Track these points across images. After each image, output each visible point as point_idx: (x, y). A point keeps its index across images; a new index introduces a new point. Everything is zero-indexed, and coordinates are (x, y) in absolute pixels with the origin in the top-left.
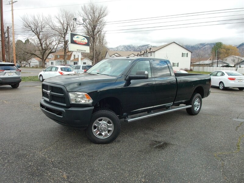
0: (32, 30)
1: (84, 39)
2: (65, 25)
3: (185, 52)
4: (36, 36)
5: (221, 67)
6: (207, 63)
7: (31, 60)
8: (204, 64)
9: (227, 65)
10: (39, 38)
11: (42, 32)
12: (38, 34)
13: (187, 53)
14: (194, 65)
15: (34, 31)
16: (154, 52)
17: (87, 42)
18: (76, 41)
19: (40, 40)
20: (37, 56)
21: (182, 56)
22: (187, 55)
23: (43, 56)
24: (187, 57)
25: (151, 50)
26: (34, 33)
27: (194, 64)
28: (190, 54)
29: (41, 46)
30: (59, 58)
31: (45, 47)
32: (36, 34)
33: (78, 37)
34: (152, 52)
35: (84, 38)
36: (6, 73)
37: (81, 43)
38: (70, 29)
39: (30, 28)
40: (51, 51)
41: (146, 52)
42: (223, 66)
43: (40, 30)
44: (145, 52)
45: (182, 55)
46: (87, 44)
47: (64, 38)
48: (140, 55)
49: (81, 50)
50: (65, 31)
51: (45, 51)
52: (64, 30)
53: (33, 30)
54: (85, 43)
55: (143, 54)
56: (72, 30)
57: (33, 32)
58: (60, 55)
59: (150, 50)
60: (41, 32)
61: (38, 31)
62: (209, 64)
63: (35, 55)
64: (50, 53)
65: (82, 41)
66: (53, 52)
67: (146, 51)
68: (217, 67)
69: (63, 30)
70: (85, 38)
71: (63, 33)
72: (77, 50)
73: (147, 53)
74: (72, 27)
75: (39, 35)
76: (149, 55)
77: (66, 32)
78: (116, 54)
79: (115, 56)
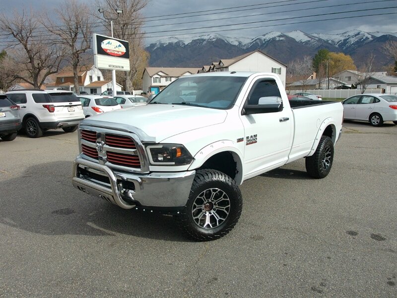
0: (12, 35)
1: (120, 46)
2: (73, 24)
3: (277, 66)
4: (21, 44)
5: (335, 88)
7: (13, 88)
8: (307, 86)
9: (343, 86)
10: (26, 48)
11: (32, 36)
12: (23, 41)
13: (280, 69)
14: (290, 87)
15: (17, 36)
16: (227, 67)
17: (125, 51)
18: (107, 50)
19: (28, 51)
20: (25, 80)
22: (280, 71)
23: (36, 79)
24: (280, 74)
25: (221, 64)
26: (18, 38)
27: (290, 85)
28: (284, 70)
29: (30, 62)
30: (63, 83)
31: (38, 64)
32: (20, 41)
33: (109, 43)
34: (223, 67)
35: (119, 43)
37: (116, 53)
39: (10, 30)
40: (49, 71)
42: (338, 88)
43: (28, 35)
44: (210, 67)
45: (272, 70)
46: (126, 56)
47: (72, 46)
49: (116, 67)
50: (73, 35)
51: (40, 70)
52: (71, 32)
53: (15, 33)
54: (122, 52)
56: (85, 31)
57: (15, 37)
58: (65, 78)
59: (219, 64)
60: (29, 37)
61: (24, 35)
62: (315, 85)
63: (21, 78)
64: (49, 73)
65: (117, 49)
66: (53, 73)
67: (212, 67)
68: (328, 89)
69: (68, 33)
70: (121, 44)
71: (70, 37)
72: (110, 66)
74: (85, 27)
75: (27, 42)
76: (219, 71)
77: (76, 35)
78: (161, 74)
79: (159, 77)
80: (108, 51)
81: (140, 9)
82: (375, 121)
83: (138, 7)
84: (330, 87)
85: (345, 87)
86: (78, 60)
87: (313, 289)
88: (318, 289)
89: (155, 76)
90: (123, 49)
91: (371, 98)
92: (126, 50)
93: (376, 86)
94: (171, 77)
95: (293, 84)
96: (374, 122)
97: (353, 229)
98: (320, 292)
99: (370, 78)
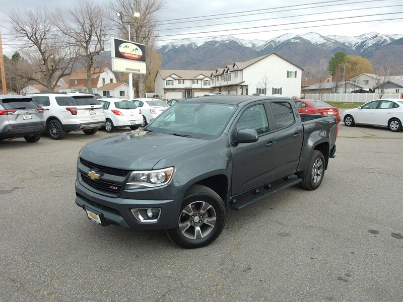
0: (27, 37)
1: (137, 49)
2: (87, 26)
3: (292, 69)
4: (35, 46)
5: (352, 92)
6: (328, 88)
7: (26, 89)
8: (324, 89)
9: (360, 90)
10: (40, 50)
11: (46, 39)
12: (37, 43)
13: (296, 72)
14: (306, 90)
15: (32, 38)
16: (241, 70)
17: (141, 55)
18: (124, 53)
19: (42, 54)
20: (39, 82)
21: (288, 77)
22: (296, 75)
23: (49, 81)
24: (296, 77)
25: (236, 67)
26: (32, 40)
27: (306, 88)
28: (299, 72)
29: (44, 64)
30: (76, 85)
31: (52, 66)
32: (34, 43)
33: (126, 46)
34: (237, 70)
35: (136, 47)
36: (18, 115)
37: (133, 56)
38: (96, 33)
39: (24, 32)
40: (63, 73)
41: (227, 71)
42: (355, 92)
43: (42, 37)
44: (224, 70)
45: (288, 75)
46: (142, 59)
47: (86, 48)
48: (215, 76)
49: (133, 70)
50: (87, 38)
51: (53, 73)
52: (85, 34)
53: (29, 35)
54: (139, 56)
55: (221, 75)
56: (98, 34)
57: (30, 39)
58: (78, 80)
59: (234, 67)
60: (43, 39)
61: (38, 37)
62: (331, 89)
63: (34, 80)
64: (62, 76)
65: (134, 53)
66: (67, 75)
67: (226, 69)
68: (345, 93)
69: (83, 35)
71: (84, 40)
72: (127, 69)
73: (229, 72)
74: (99, 29)
75: (41, 44)
76: (233, 75)
77: (90, 38)
78: (174, 76)
79: (172, 79)
80: (125, 55)
81: (154, 11)
82: (394, 126)
83: (153, 9)
84: (347, 91)
85: (362, 91)
86: (92, 62)
87: (340, 279)
88: (344, 279)
89: (168, 79)
90: (139, 53)
91: (390, 103)
92: (143, 53)
93: (394, 90)
94: (184, 80)
95: (309, 88)
96: (393, 128)
97: (374, 228)
98: (346, 281)
99: (389, 82)
